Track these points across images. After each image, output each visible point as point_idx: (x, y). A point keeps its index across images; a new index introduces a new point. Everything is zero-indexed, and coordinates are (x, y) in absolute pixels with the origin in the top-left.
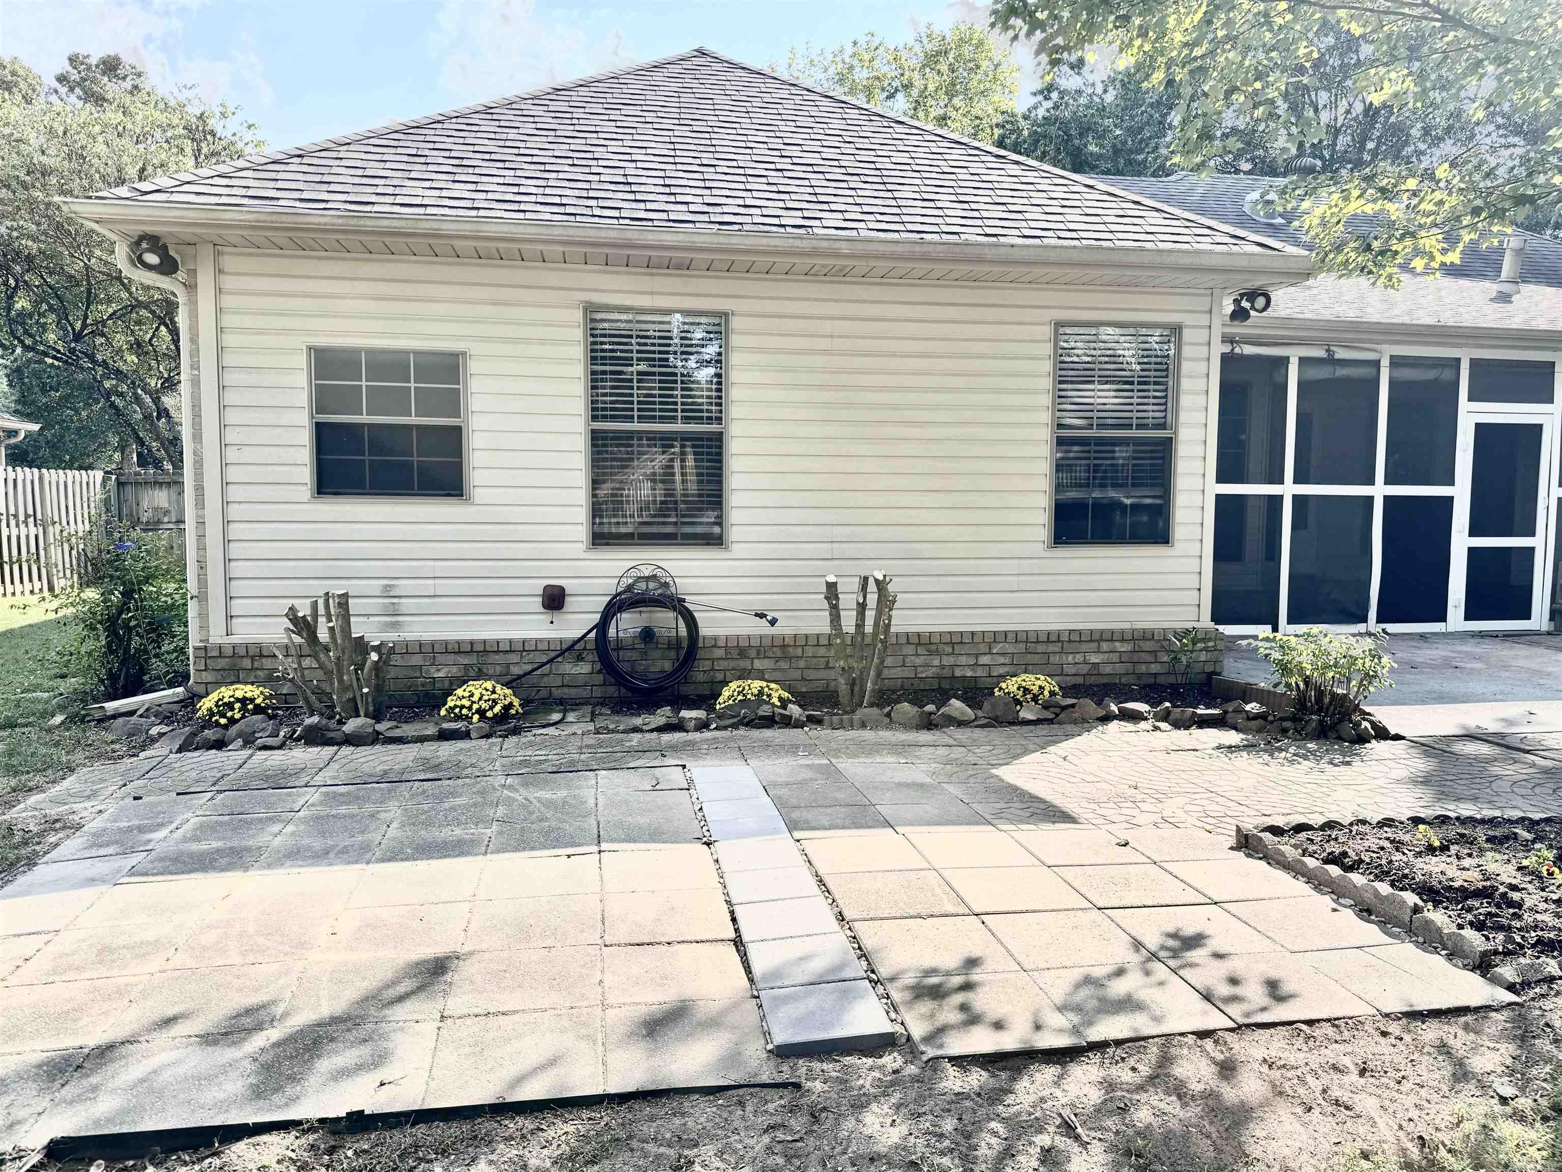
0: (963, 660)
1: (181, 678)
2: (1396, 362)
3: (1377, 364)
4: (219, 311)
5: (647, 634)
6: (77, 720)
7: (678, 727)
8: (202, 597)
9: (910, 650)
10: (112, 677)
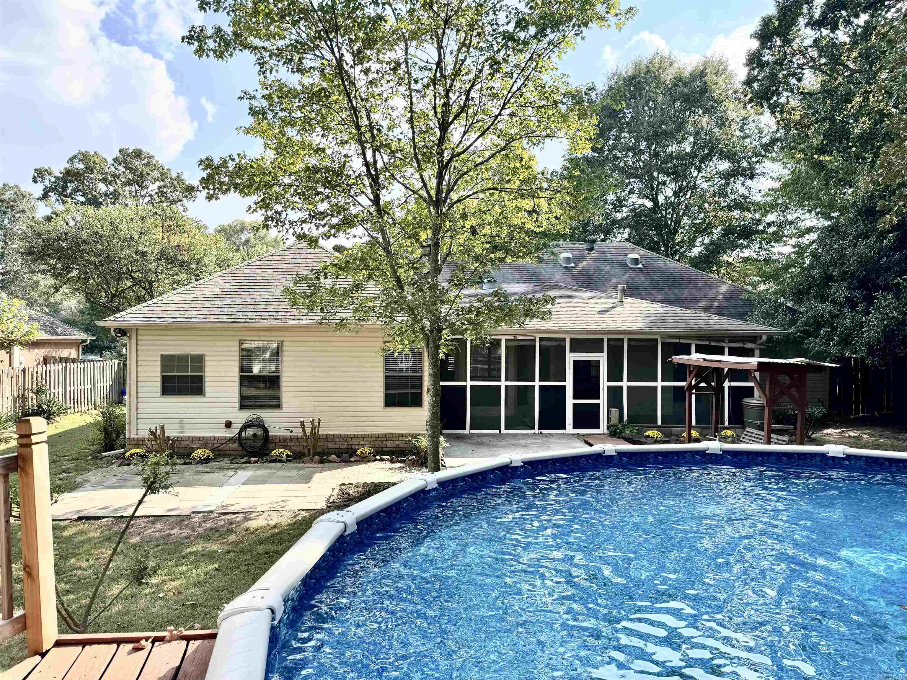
0: (355, 443)
1: (123, 446)
2: (541, 339)
3: (534, 340)
4: (137, 345)
5: (255, 435)
6: (95, 458)
7: (250, 462)
8: (130, 424)
9: (337, 440)
10: (106, 445)
